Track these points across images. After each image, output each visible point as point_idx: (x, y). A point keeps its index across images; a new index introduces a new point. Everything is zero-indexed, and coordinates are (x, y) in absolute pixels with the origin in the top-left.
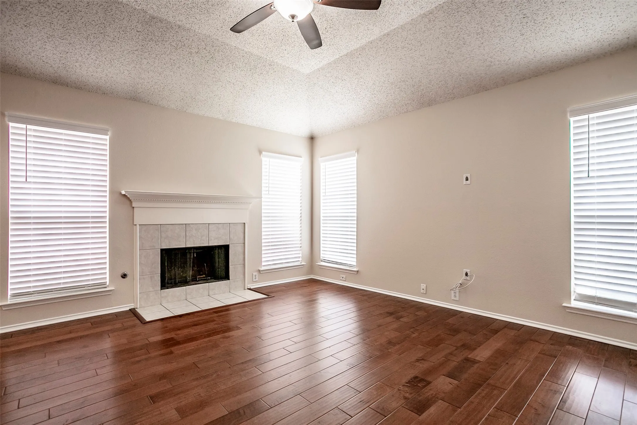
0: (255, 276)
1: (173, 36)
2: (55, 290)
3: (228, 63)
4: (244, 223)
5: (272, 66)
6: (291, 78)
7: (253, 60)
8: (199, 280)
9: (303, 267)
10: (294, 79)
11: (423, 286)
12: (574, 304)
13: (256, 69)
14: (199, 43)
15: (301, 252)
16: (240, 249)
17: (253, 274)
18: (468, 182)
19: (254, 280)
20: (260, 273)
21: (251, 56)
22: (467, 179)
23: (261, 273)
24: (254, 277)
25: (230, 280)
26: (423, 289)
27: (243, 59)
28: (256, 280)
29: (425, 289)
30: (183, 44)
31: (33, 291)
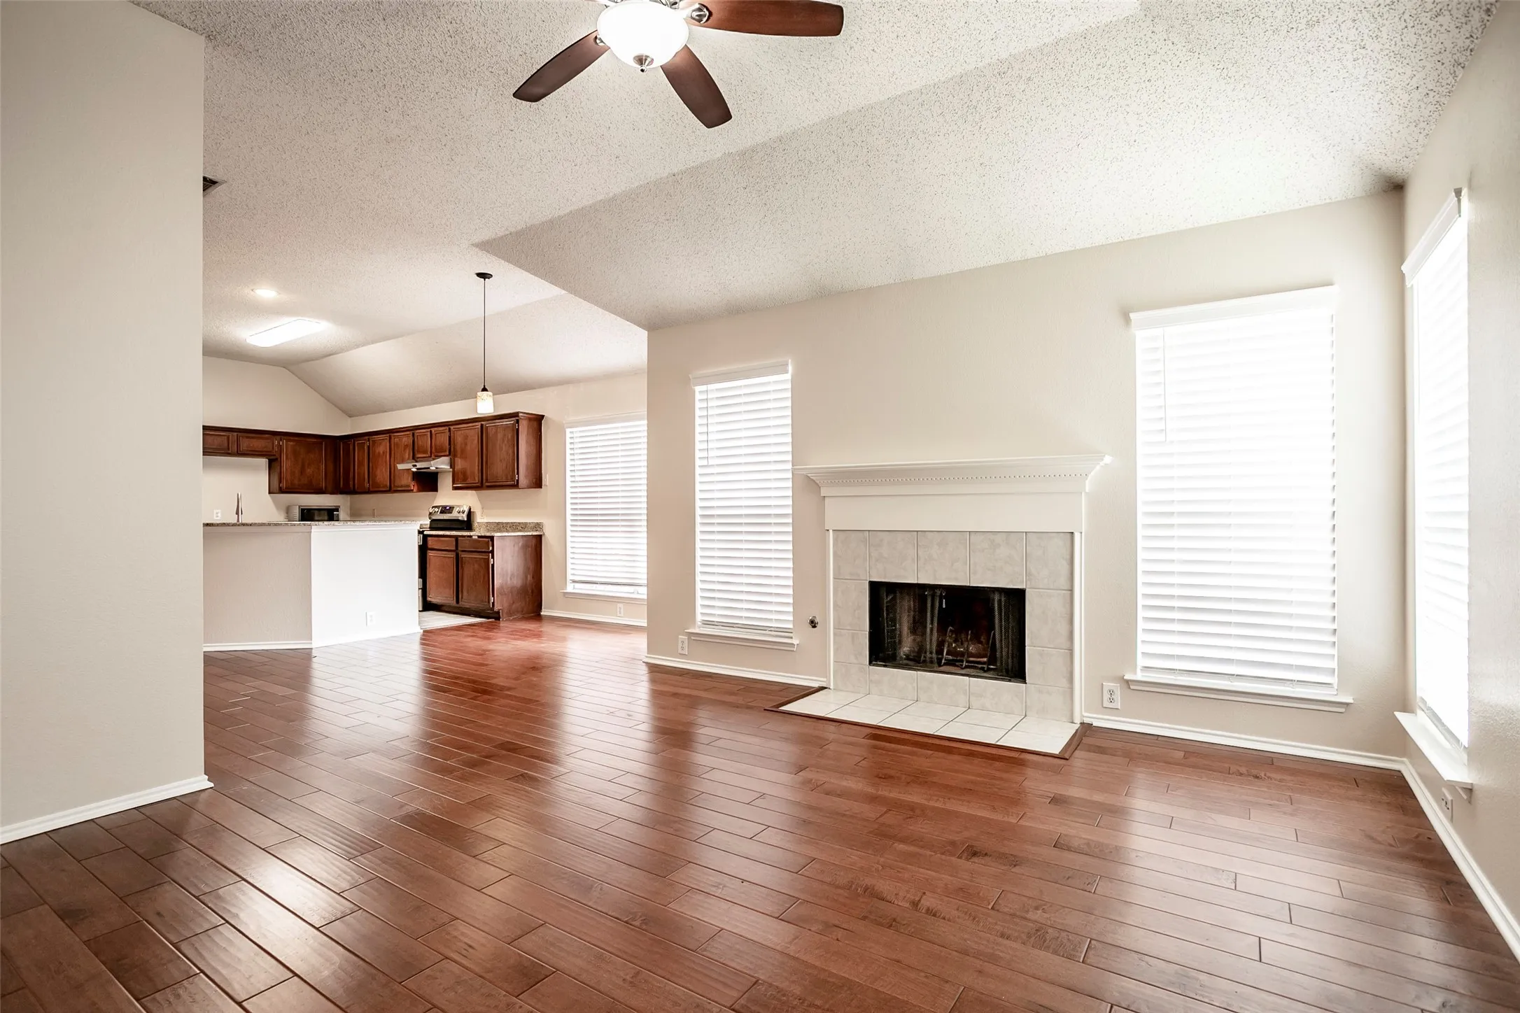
0: (1111, 692)
1: (785, 159)
2: (737, 625)
3: (905, 139)
4: (1072, 533)
5: (1009, 74)
6: (1098, 61)
7: (951, 96)
8: (967, 667)
9: (1342, 710)
10: (1109, 54)
13: (975, 108)
14: (828, 142)
15: (1334, 652)
16: (1056, 604)
17: (1102, 684)
19: (1106, 704)
20: (1130, 688)
21: (938, 91)
23: (1132, 687)
24: (1106, 696)
25: (1028, 685)
27: (927, 110)
28: (1111, 705)
30: (807, 162)
31: (717, 622)
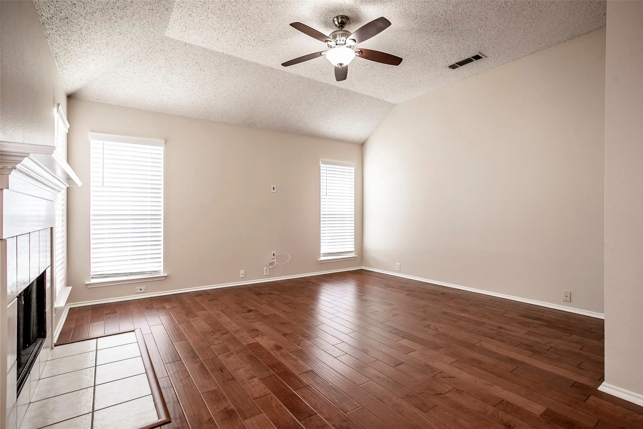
11: (242, 272)
12: (322, 258)
18: (275, 191)
22: (274, 189)
26: (243, 274)
29: (244, 273)
